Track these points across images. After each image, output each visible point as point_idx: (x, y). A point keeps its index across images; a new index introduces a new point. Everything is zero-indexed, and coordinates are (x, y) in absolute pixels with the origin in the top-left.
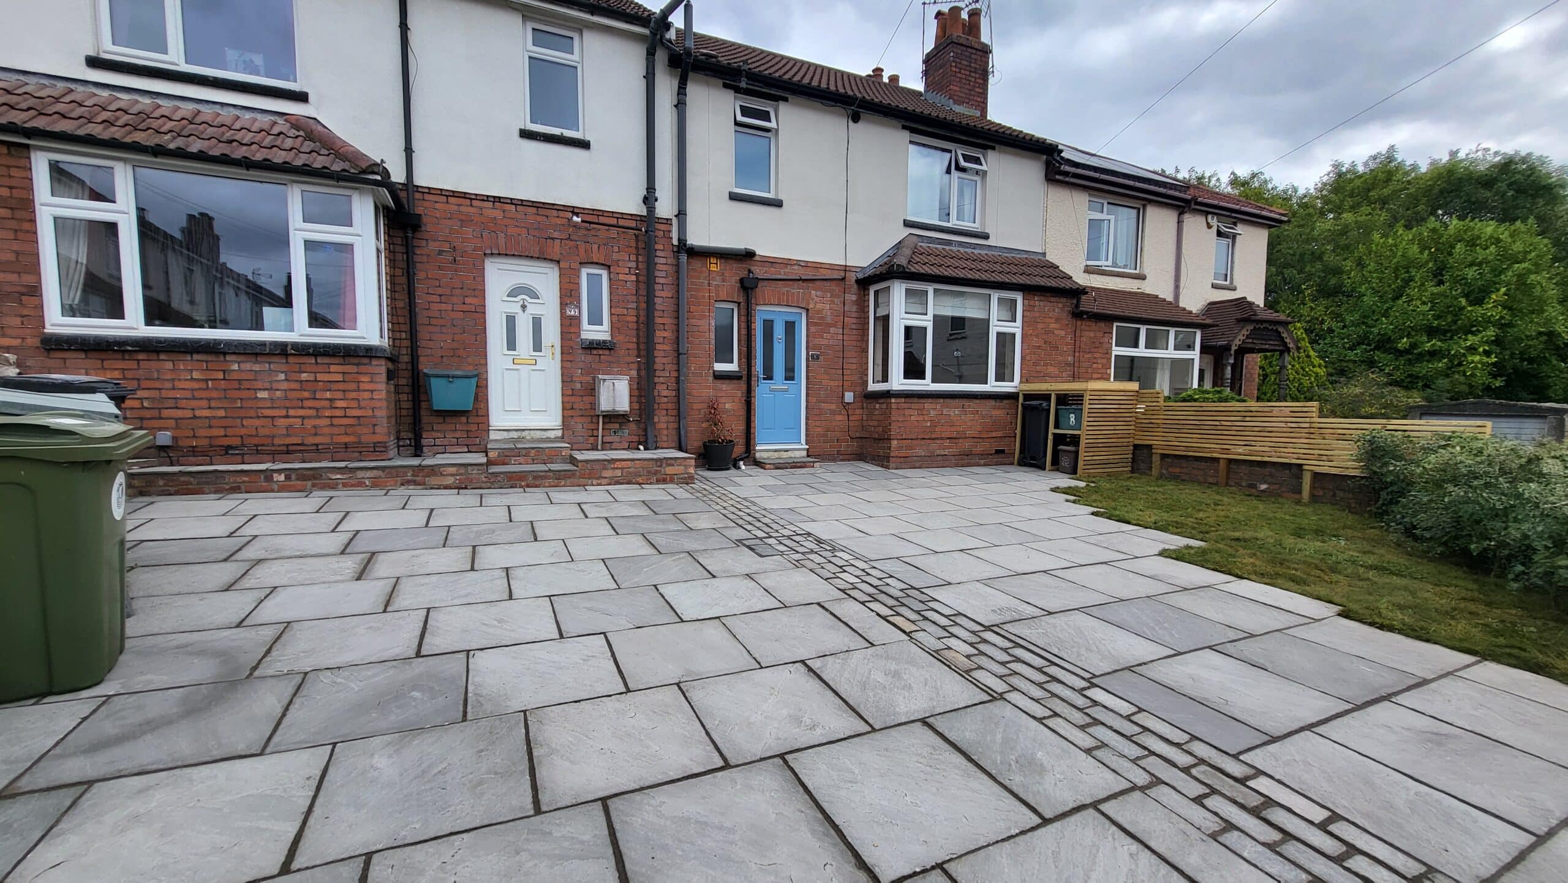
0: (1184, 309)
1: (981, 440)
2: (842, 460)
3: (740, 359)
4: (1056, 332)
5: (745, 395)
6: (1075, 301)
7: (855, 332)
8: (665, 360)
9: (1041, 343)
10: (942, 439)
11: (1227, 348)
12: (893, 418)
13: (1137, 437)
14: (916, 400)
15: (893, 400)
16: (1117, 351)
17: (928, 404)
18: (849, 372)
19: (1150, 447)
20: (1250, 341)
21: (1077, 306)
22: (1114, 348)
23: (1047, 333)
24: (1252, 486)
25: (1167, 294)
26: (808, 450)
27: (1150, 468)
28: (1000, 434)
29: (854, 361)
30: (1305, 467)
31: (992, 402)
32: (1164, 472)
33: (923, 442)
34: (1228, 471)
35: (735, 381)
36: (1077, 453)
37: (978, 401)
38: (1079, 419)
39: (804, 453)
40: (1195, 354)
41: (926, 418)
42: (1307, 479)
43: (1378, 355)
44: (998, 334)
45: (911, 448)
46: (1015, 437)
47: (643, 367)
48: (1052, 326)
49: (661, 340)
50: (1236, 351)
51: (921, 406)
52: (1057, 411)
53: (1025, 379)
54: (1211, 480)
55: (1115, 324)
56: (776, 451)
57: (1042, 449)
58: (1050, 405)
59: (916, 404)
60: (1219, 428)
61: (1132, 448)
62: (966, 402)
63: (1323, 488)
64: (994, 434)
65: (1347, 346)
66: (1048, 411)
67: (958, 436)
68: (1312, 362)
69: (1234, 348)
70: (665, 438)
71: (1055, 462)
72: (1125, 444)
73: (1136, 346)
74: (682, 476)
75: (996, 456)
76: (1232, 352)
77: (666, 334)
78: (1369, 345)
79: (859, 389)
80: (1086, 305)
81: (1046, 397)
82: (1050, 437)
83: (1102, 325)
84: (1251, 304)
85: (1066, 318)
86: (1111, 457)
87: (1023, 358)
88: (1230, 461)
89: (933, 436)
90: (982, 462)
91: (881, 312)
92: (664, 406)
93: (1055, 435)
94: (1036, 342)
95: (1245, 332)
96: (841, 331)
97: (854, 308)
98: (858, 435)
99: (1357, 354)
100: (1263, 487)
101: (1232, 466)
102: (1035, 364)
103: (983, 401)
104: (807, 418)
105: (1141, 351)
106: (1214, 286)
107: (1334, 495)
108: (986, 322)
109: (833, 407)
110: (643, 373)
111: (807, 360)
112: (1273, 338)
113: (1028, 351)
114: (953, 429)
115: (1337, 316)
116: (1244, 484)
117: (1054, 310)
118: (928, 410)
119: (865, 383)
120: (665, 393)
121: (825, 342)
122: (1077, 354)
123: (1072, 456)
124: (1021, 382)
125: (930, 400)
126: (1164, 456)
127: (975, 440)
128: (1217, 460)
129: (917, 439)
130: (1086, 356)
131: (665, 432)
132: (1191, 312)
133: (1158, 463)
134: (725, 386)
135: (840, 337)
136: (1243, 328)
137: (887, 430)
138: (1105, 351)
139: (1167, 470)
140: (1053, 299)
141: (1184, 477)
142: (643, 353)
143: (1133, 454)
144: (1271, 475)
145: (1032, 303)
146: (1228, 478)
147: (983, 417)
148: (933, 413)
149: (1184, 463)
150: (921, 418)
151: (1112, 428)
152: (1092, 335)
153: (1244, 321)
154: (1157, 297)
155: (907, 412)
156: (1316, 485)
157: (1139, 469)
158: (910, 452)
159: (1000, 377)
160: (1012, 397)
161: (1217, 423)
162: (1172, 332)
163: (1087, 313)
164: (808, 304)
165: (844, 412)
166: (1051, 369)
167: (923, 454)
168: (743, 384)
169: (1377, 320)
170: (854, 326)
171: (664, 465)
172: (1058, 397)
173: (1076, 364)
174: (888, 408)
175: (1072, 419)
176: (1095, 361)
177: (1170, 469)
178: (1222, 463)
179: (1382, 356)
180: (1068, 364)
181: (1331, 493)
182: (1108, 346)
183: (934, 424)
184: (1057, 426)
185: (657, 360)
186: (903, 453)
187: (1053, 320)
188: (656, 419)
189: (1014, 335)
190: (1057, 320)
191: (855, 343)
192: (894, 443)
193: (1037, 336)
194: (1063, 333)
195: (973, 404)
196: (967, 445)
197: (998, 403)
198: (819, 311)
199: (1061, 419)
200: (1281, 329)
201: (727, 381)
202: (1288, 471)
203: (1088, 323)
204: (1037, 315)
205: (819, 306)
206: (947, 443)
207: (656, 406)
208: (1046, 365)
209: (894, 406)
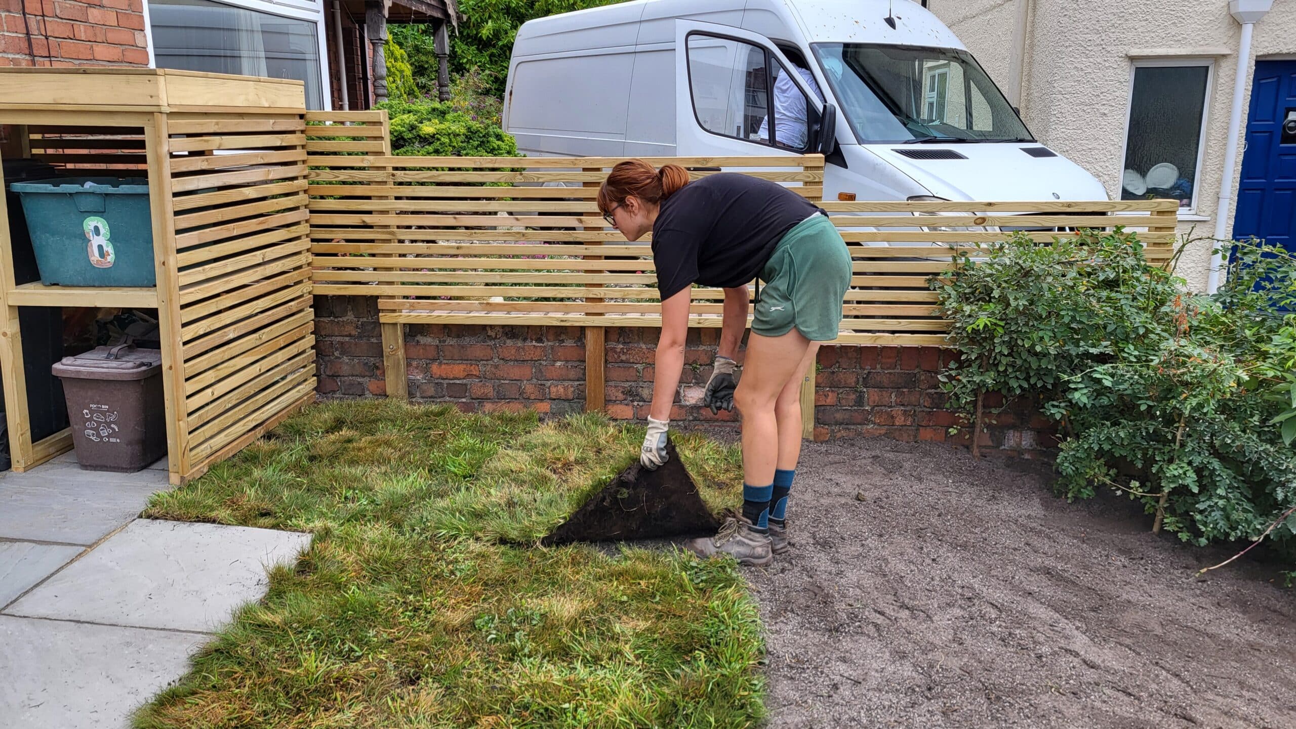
13: (324, 274)
19: (367, 304)
32: (420, 377)
34: (606, 364)
40: (315, 11)
61: (310, 313)
63: (835, 386)
69: (387, 3)
72: (292, 307)
76: (386, 12)
100: (695, 395)
107: (859, 402)
126: (413, 331)
133: (401, 353)
139: (426, 370)
141: (477, 388)
143: (319, 336)
146: (606, 381)
149: (477, 348)
157: (334, 376)
175: (104, 242)
177: (435, 367)
178: (592, 344)
181: (853, 397)
199: (41, 240)
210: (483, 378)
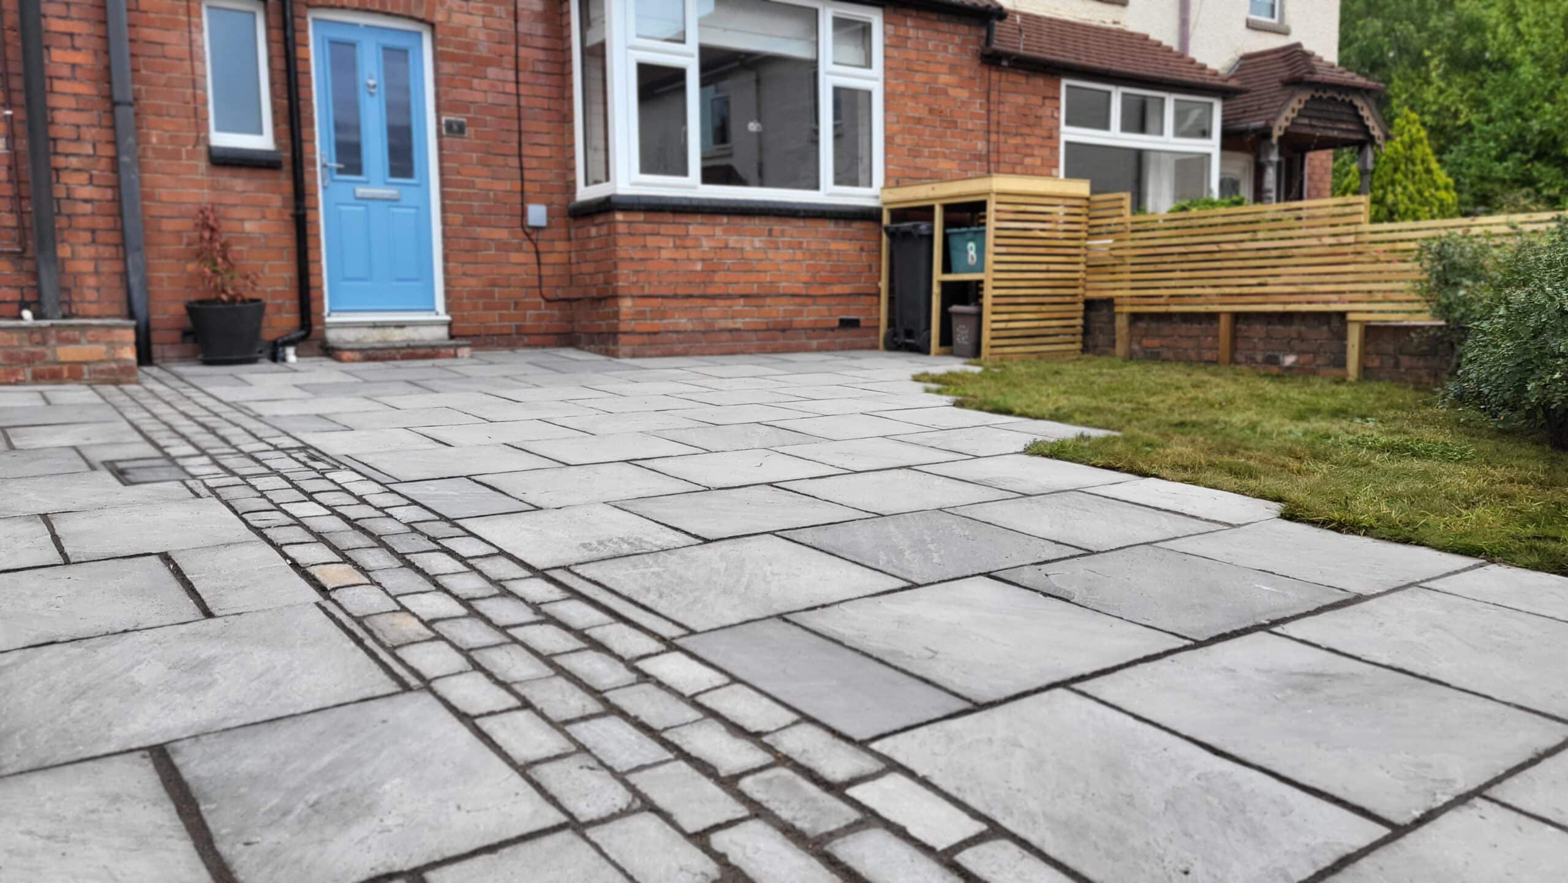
0: (1193, 62)
1: (809, 301)
2: (528, 346)
3: (276, 125)
4: (951, 91)
5: (291, 203)
6: (984, 33)
7: (543, 80)
8: (82, 118)
9: (923, 113)
10: (729, 297)
11: (1264, 134)
12: (621, 254)
13: (1089, 285)
14: (669, 217)
15: (619, 216)
16: (1070, 134)
17: (696, 227)
18: (534, 163)
19: (1109, 302)
20: (1306, 121)
21: (988, 41)
22: (1063, 128)
23: (934, 92)
24: (1272, 360)
25: (1165, 34)
26: (450, 324)
27: (1113, 343)
28: (846, 289)
29: (545, 139)
30: (1351, 317)
31: (830, 226)
32: (1136, 347)
33: (688, 303)
34: (1234, 337)
35: (266, 173)
36: (979, 316)
37: (801, 223)
38: (981, 251)
39: (442, 332)
40: (1212, 146)
41: (694, 254)
42: (1354, 337)
43: (1539, 169)
44: (837, 90)
45: (663, 315)
46: (878, 295)
47: (20, 129)
48: (944, 79)
49: (66, 71)
50: (1280, 139)
51: (680, 230)
52: (946, 238)
53: (893, 180)
54: (1208, 355)
55: (1064, 83)
56: (375, 326)
57: (923, 315)
58: (932, 228)
59: (670, 226)
60: (1218, 256)
61: (1081, 306)
62: (777, 226)
63: (1379, 354)
64: (837, 289)
65: (1493, 153)
66: (930, 237)
67: (763, 292)
68: (1434, 182)
69: (1277, 133)
70: (91, 295)
71: (947, 340)
72: (1068, 299)
73: (1105, 125)
74: (103, 366)
75: (843, 333)
76: (1274, 140)
77: (79, 58)
78: (1525, 152)
79: (558, 199)
80: (1004, 39)
81: (925, 212)
82: (936, 290)
83: (1039, 82)
84: (1307, 56)
85: (970, 66)
86: (1042, 324)
87: (888, 140)
88: (1237, 317)
89: (711, 291)
90: (814, 343)
91: (593, 40)
92: (83, 222)
93: (944, 285)
94: (913, 109)
95: (1296, 104)
96: (511, 75)
97: (539, 29)
98: (560, 294)
99: (1506, 168)
100: (1290, 360)
101: (1239, 326)
102: (915, 153)
103: (810, 223)
104: (446, 258)
105: (1115, 136)
106: (1251, 26)
107: (1397, 365)
108: (811, 67)
109: (503, 234)
110: (22, 144)
111: (439, 135)
112: (1345, 117)
113: (896, 127)
114: (753, 277)
115: (1479, 103)
116: (1259, 357)
117: (945, 49)
118: (697, 238)
119: (571, 187)
120: (87, 192)
121: (478, 97)
122: (993, 137)
123: (973, 321)
124: (886, 186)
125: (699, 218)
126: (1135, 317)
127: (798, 300)
128: (1213, 317)
129: (675, 296)
130: (1013, 141)
131: (91, 281)
132: (1203, 67)
133: (1125, 331)
134: (239, 183)
135: (511, 88)
136: (1292, 96)
137: (610, 278)
138: (1045, 134)
139: (1140, 343)
140: (944, 27)
141: (1165, 353)
142: (19, 98)
143: (1086, 318)
144: (1301, 338)
145: (902, 31)
146: (1234, 349)
147: (813, 255)
148: (706, 244)
149: (1166, 329)
150: (681, 254)
151: (1044, 267)
152: (1020, 100)
153: (1294, 83)
154: (1146, 38)
155: (651, 241)
156: (1370, 348)
157: (1095, 346)
158: (659, 324)
159: (841, 178)
160: (868, 216)
161: (1214, 248)
162: (1170, 101)
163: (1007, 56)
164: (432, 11)
165: (527, 245)
166: (943, 165)
167: (690, 327)
168: (285, 181)
169: (1537, 109)
170: (540, 67)
171: (53, 342)
172: (948, 208)
173: (994, 157)
174: (612, 233)
175: (972, 253)
176: (1028, 151)
177: (1144, 341)
178: (1224, 324)
179: (1544, 169)
180: (978, 157)
181: (1392, 361)
182: (1050, 123)
183: (711, 269)
184: (947, 268)
185: (60, 116)
186: (647, 325)
187: (945, 69)
188: (64, 251)
189: (869, 94)
190: (953, 69)
191: (545, 103)
192: (626, 305)
193: (914, 97)
194: (964, 94)
195: (791, 229)
196: (779, 310)
197: (841, 228)
198: (459, 31)
199: (955, 254)
200: (1358, 102)
201: (244, 172)
202: (1325, 328)
203: (1013, 77)
204: (913, 55)
205: (458, 19)
206: (739, 305)
207: (62, 222)
208: (934, 156)
209: (622, 228)
210: (1168, 347)
